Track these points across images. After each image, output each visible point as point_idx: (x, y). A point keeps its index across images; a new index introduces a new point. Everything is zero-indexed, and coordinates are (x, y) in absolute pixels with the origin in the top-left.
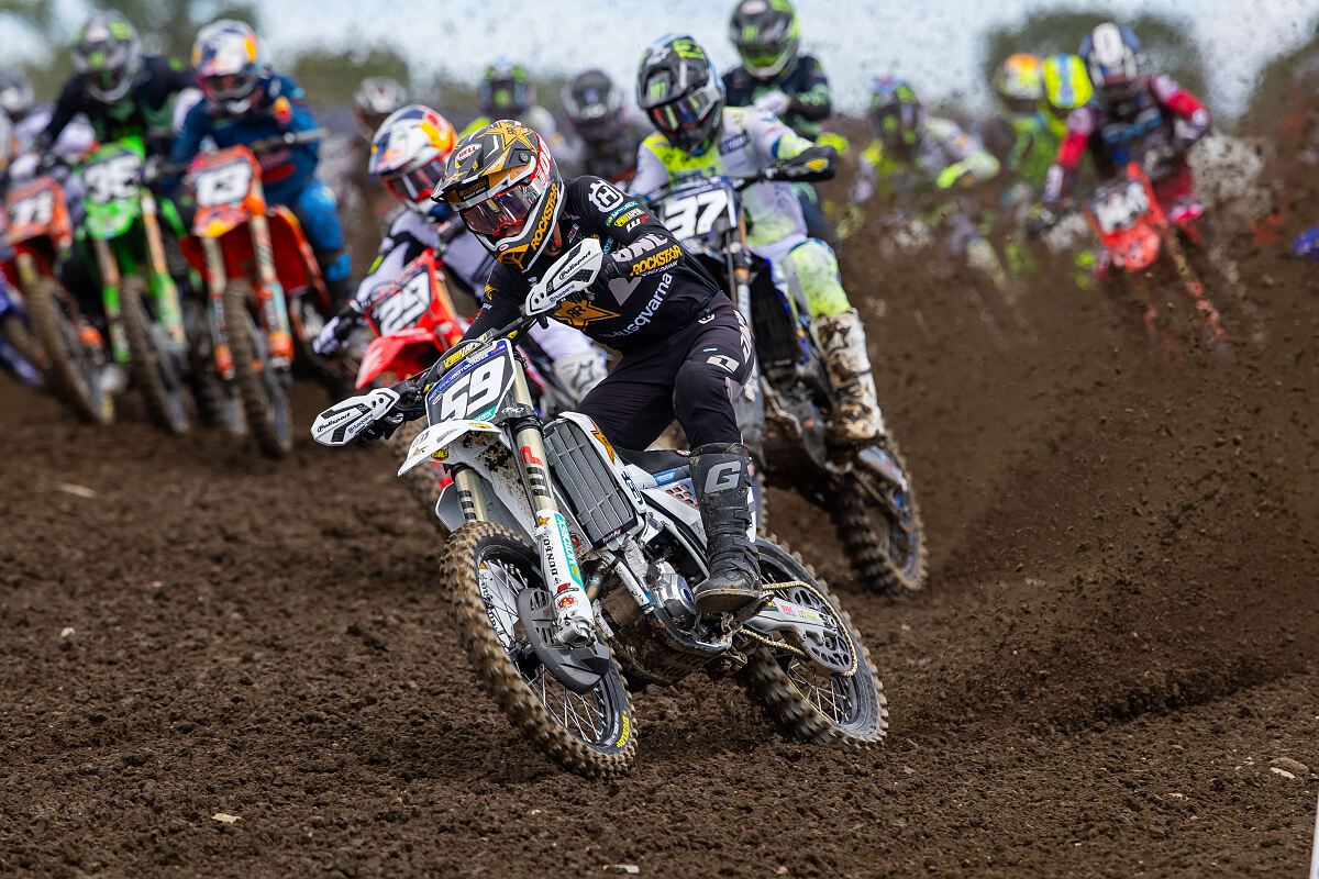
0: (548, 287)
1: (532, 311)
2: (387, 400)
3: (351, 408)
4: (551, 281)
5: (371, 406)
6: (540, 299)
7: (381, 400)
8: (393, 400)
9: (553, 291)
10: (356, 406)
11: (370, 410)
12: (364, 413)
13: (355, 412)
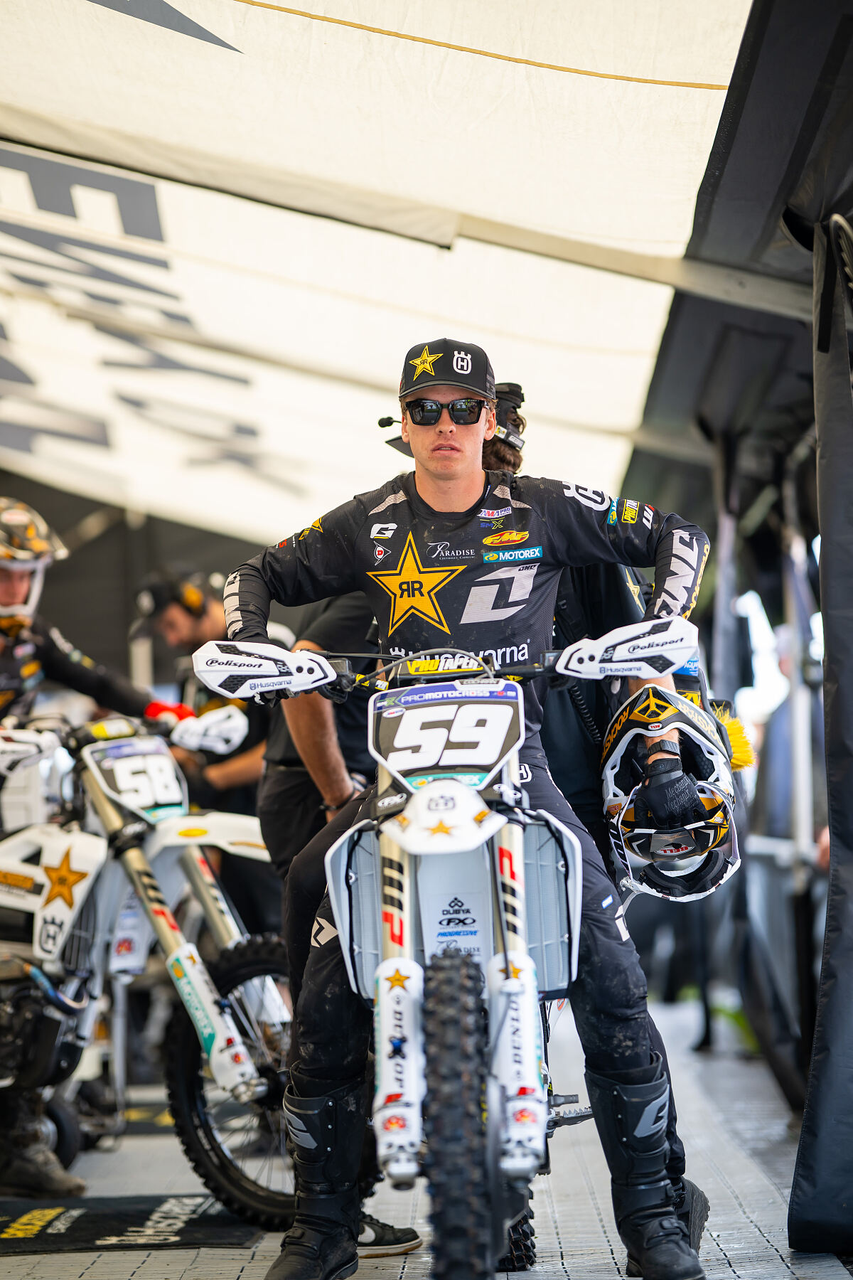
0: (606, 651)
1: (566, 668)
2: (318, 674)
3: (266, 658)
4: (614, 647)
5: (294, 670)
6: (586, 660)
7: (311, 671)
8: (326, 677)
9: (610, 661)
10: (276, 661)
11: (289, 674)
12: (282, 674)
13: (270, 668)
